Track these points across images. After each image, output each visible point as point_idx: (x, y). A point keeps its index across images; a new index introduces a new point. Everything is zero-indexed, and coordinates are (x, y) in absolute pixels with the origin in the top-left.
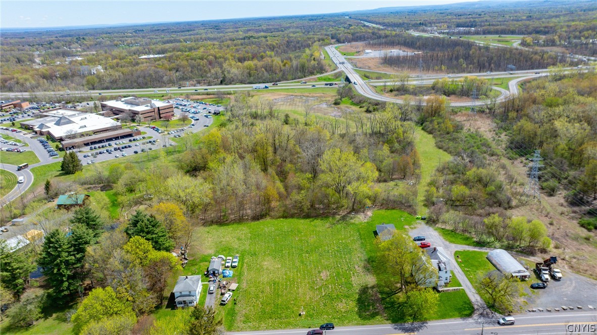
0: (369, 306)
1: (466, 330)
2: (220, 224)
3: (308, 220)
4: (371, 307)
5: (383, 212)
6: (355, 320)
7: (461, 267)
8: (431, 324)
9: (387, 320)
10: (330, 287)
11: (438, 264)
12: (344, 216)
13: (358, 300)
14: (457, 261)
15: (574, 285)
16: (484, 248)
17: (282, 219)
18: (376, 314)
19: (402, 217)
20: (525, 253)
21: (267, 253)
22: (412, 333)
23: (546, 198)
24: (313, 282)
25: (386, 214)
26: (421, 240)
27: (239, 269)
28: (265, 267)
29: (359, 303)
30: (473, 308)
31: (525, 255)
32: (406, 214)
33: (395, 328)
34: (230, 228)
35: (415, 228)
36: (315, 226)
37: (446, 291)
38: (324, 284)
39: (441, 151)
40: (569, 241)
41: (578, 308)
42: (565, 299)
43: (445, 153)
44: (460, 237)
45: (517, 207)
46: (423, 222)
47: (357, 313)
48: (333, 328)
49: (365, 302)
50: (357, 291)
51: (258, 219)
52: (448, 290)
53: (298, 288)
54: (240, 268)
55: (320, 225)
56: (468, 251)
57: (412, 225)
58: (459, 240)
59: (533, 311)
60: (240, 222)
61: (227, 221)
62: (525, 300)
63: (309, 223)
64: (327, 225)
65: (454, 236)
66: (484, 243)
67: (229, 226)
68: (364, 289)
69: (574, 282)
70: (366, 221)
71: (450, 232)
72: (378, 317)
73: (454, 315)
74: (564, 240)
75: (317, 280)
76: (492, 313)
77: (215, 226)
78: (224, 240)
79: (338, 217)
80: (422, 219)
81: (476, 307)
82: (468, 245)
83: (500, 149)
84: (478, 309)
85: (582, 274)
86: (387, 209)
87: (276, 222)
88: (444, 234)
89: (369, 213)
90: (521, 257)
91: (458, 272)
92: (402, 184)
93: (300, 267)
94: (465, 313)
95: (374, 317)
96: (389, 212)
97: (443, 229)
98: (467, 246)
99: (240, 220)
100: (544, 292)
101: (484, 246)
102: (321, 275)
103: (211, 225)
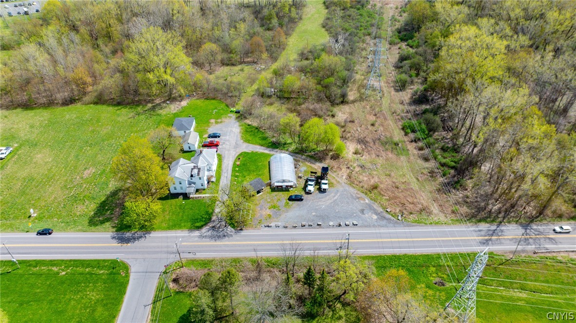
0: (108, 210)
1: (183, 244)
2: (27, 108)
3: (116, 108)
4: (109, 212)
5: (200, 103)
6: (83, 225)
7: (234, 170)
8: (153, 234)
9: (113, 227)
10: (84, 186)
11: (192, 169)
12: (157, 105)
13: (101, 203)
14: (234, 164)
15: (336, 198)
16: (276, 150)
17: (92, 105)
18: (108, 220)
19: (216, 108)
20: (314, 158)
21: (49, 144)
22: (125, 245)
23: (393, 92)
24: (71, 181)
25: (202, 105)
26: (216, 137)
27: (5, 162)
28: (34, 160)
29: (100, 207)
30: (210, 219)
31: (313, 161)
32: (223, 106)
33: (113, 238)
34: (31, 113)
35: (221, 122)
36: (118, 115)
37: (196, 198)
38: (81, 182)
39: (324, 29)
40: (377, 145)
41: (318, 225)
42: (314, 214)
43: (326, 33)
44: (261, 136)
45: (353, 102)
46: (234, 116)
47: (90, 217)
48: (50, 234)
49: (106, 206)
50: (108, 193)
51: (68, 105)
52: (198, 197)
53: (50, 186)
54: (7, 160)
55: (125, 114)
56: (257, 152)
57: (221, 118)
58: (257, 139)
59: (268, 226)
60: (49, 106)
61: (36, 104)
62: (271, 214)
63: (115, 111)
64: (132, 114)
65: (254, 135)
66: (279, 144)
67: (34, 111)
68: (117, 191)
69: (338, 194)
70: (174, 112)
71: (254, 129)
72: (108, 224)
73: (184, 226)
74: (372, 145)
75: (76, 178)
76: (226, 226)
77: (19, 110)
78: (15, 126)
79: (150, 105)
80: (236, 112)
81: (214, 218)
82: (262, 145)
83: (388, 30)
84: (214, 221)
85: (354, 185)
86: (207, 99)
87: (84, 107)
88: (246, 131)
89: (184, 103)
90: (307, 163)
91: (227, 177)
92: (247, 69)
93: (71, 161)
94: (198, 224)
95: (104, 223)
96: (207, 102)
97: (249, 125)
98: (259, 147)
99: (50, 104)
100: (298, 205)
101: (277, 148)
102: (85, 172)
103: (16, 108)
